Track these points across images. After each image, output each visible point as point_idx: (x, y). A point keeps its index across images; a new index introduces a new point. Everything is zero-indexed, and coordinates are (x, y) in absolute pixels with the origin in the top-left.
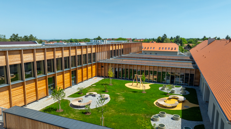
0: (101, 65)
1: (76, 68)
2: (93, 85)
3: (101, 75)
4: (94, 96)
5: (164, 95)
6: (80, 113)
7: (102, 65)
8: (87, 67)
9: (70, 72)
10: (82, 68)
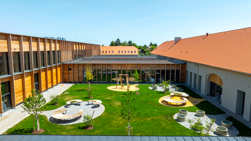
0: (68, 68)
1: (39, 70)
2: (65, 93)
3: (69, 80)
4: (78, 104)
5: (162, 94)
6: (75, 129)
7: (70, 68)
8: (51, 69)
9: (31, 75)
10: (45, 70)
